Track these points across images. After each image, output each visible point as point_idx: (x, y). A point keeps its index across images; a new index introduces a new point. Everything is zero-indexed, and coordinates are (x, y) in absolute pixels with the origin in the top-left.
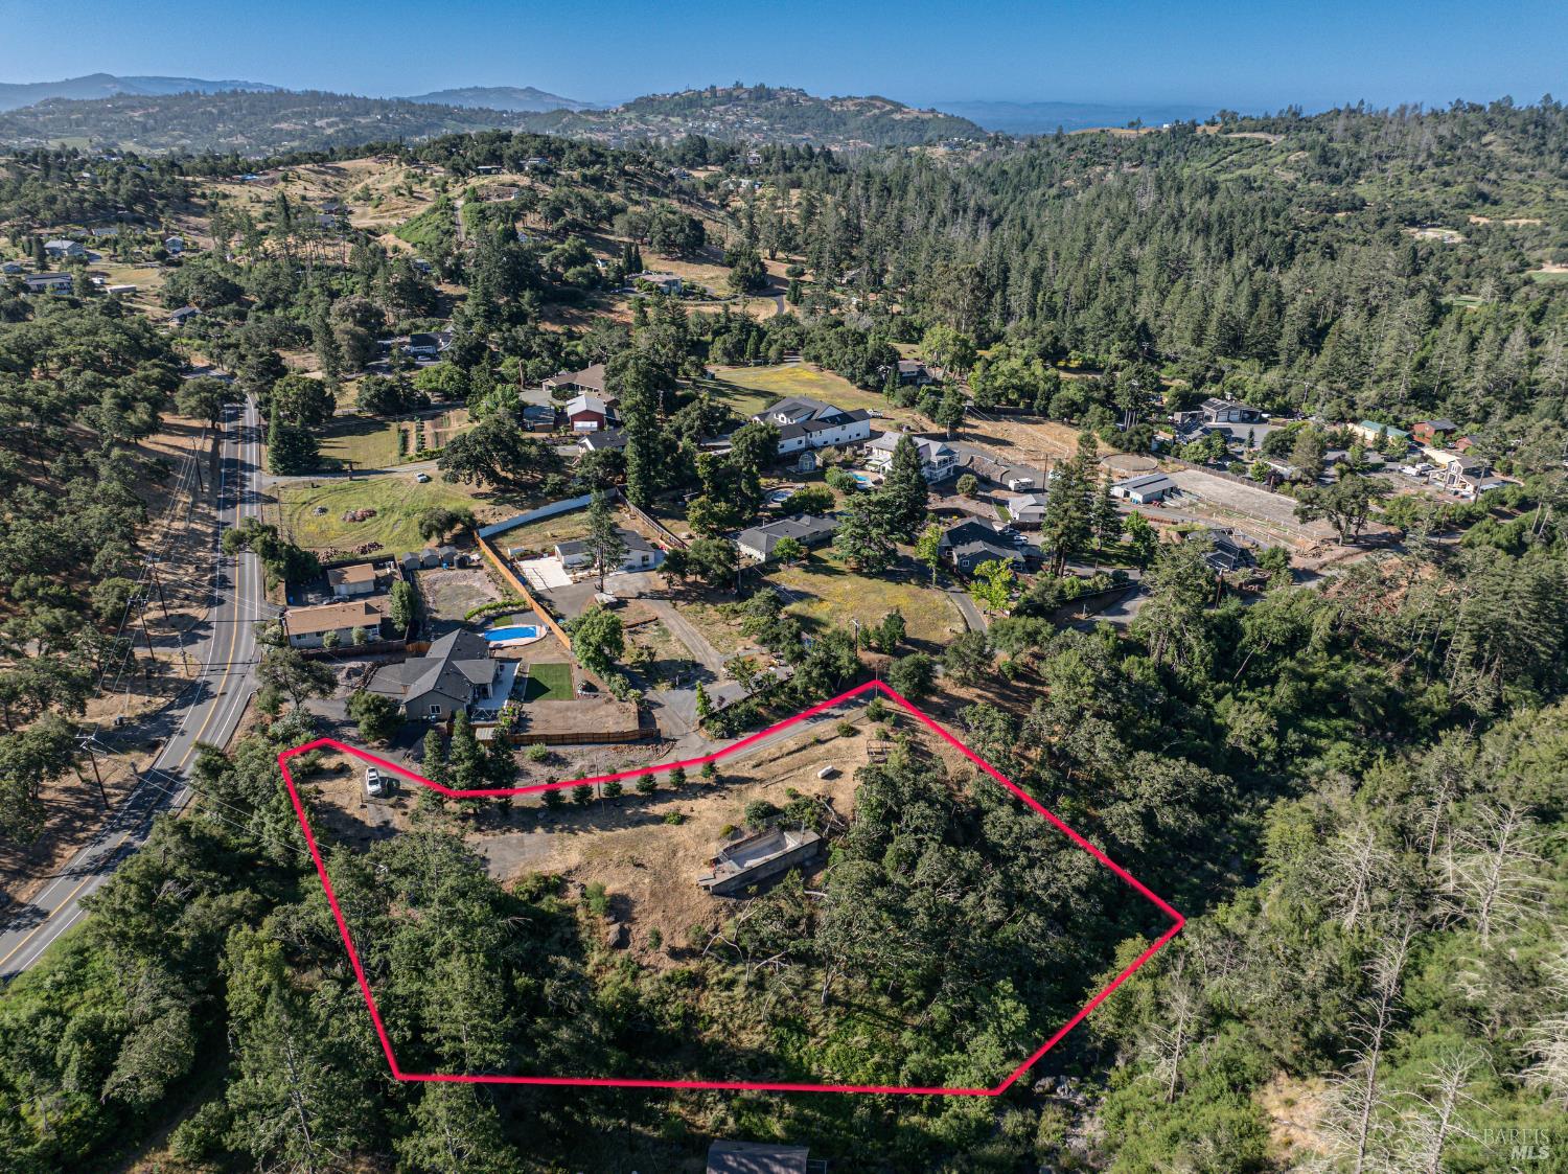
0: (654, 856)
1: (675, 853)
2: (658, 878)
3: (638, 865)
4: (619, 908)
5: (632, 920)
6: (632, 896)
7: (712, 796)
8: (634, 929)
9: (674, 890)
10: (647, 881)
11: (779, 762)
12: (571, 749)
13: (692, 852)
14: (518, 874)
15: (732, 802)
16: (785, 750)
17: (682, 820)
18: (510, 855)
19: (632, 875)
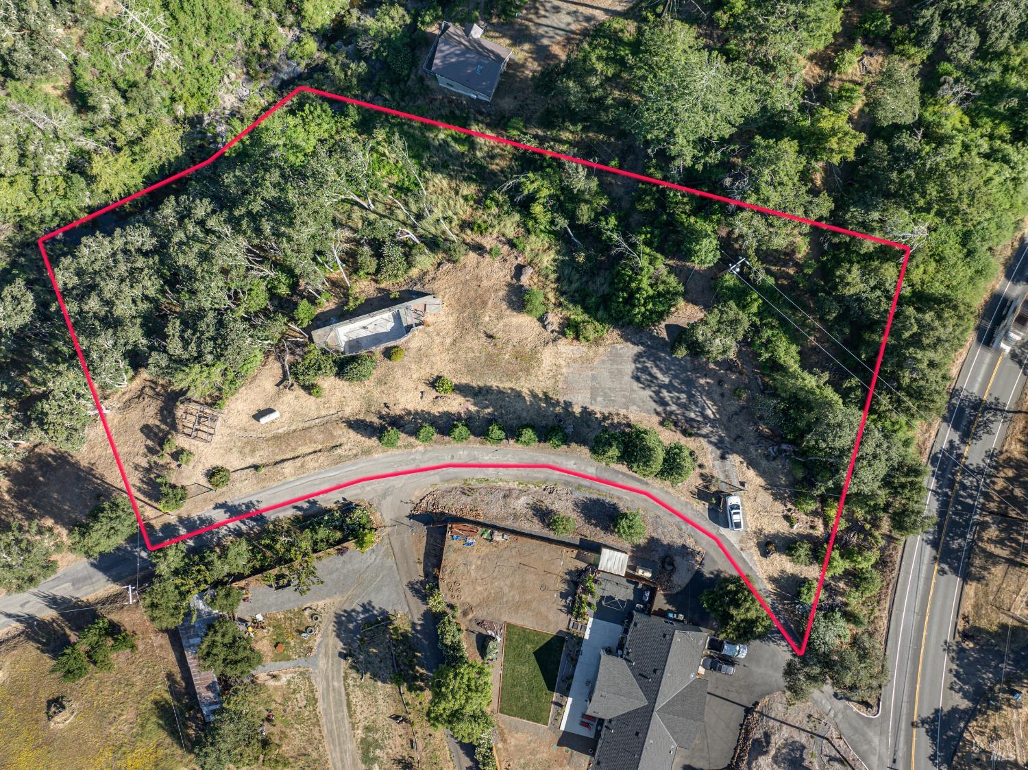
0: (475, 344)
1: (454, 342)
2: (475, 319)
3: (490, 336)
4: (518, 299)
5: (509, 285)
6: (504, 306)
7: (397, 410)
8: (508, 278)
9: (465, 305)
10: (487, 319)
11: (311, 450)
12: (526, 527)
13: (438, 340)
14: (601, 350)
15: (380, 397)
16: (298, 462)
17: (435, 383)
18: (606, 380)
19: (497, 329)
